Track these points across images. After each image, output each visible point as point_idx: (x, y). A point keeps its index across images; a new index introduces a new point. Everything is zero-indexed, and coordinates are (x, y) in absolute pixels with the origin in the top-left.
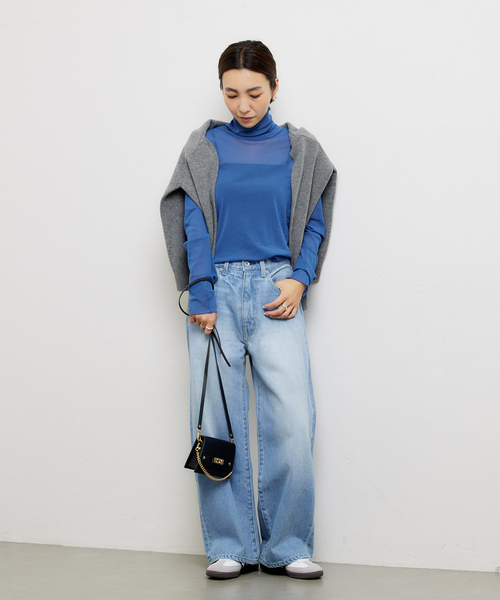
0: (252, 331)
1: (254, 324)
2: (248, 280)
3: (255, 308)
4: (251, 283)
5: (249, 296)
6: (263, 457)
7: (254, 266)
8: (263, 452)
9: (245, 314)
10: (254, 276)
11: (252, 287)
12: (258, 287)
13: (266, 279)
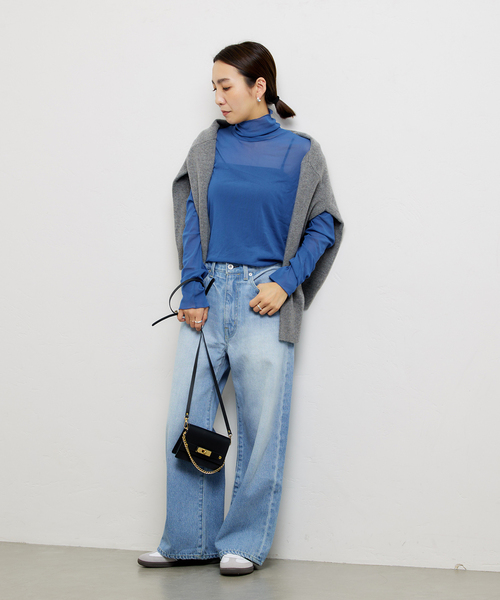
0: (233, 332)
1: (235, 326)
2: (231, 282)
3: (236, 310)
4: (234, 286)
5: (231, 298)
6: (242, 454)
7: (237, 270)
8: (242, 449)
9: (227, 316)
10: (237, 279)
11: (234, 289)
12: (241, 289)
13: (249, 282)
